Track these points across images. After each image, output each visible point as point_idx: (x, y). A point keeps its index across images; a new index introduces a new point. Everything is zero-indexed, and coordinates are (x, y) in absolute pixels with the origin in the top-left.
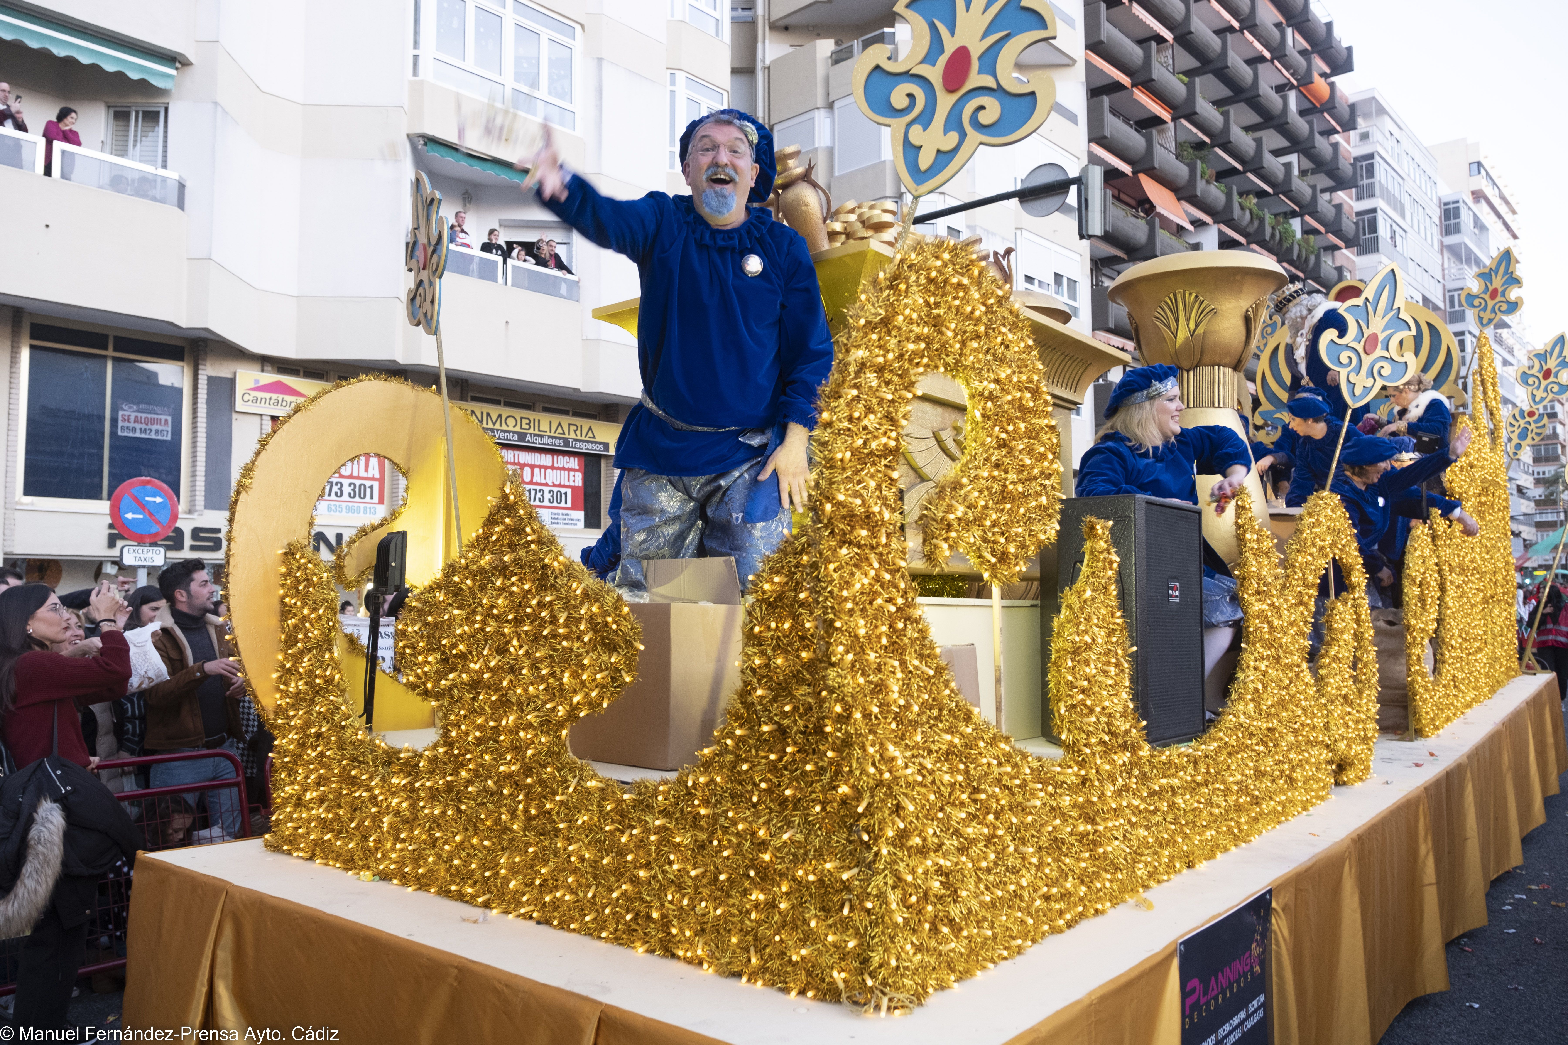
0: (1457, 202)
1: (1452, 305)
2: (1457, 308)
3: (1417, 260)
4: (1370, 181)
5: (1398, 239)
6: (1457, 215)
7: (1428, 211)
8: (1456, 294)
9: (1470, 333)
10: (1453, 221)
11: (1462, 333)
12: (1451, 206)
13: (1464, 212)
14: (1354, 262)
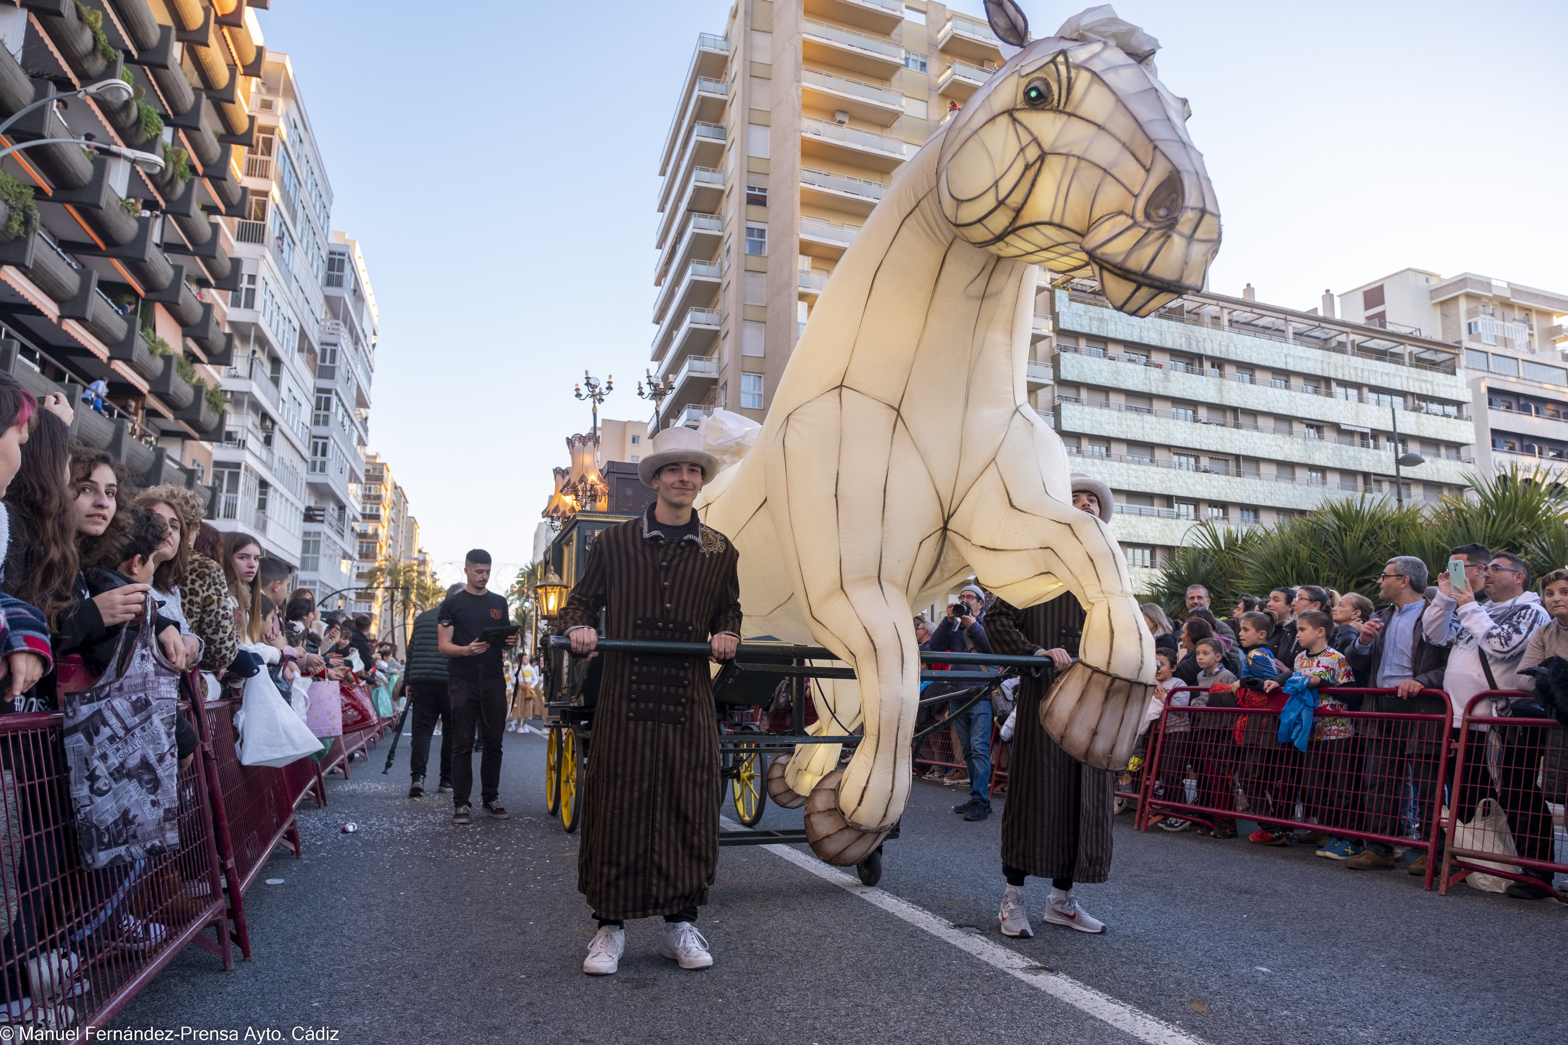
0: (344, 255)
1: (323, 360)
2: (327, 363)
3: (302, 283)
4: (265, 158)
5: (285, 247)
6: (341, 269)
7: (318, 239)
8: (329, 348)
9: (337, 394)
10: (336, 273)
11: (329, 391)
12: (337, 257)
13: (347, 268)
14: (232, 246)
